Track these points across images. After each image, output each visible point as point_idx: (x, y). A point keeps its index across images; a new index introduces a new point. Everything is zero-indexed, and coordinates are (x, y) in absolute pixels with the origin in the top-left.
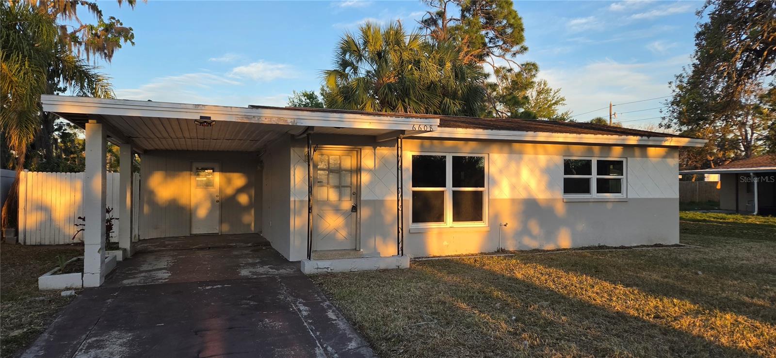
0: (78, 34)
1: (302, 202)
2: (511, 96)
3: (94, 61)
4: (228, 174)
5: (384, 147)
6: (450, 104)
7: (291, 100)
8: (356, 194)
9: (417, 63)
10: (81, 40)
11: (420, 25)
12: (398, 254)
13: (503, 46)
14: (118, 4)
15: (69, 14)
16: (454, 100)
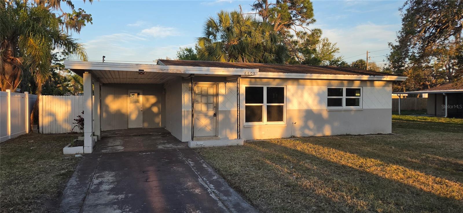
0: (61, 18)
1: (188, 111)
2: (306, 49)
3: (71, 33)
4: (147, 96)
5: (230, 83)
6: (268, 56)
7: (178, 53)
8: (216, 107)
9: (250, 33)
10: (64, 22)
11: (252, 8)
12: (238, 138)
13: (301, 19)
14: (84, 1)
15: (57, 7)
16: (270, 53)
